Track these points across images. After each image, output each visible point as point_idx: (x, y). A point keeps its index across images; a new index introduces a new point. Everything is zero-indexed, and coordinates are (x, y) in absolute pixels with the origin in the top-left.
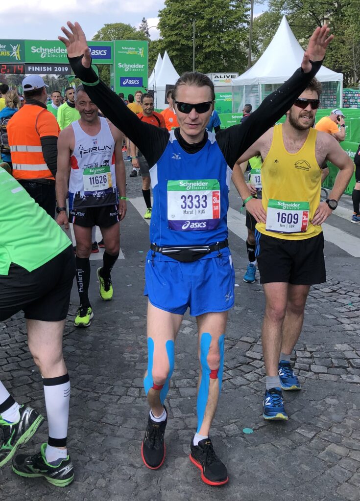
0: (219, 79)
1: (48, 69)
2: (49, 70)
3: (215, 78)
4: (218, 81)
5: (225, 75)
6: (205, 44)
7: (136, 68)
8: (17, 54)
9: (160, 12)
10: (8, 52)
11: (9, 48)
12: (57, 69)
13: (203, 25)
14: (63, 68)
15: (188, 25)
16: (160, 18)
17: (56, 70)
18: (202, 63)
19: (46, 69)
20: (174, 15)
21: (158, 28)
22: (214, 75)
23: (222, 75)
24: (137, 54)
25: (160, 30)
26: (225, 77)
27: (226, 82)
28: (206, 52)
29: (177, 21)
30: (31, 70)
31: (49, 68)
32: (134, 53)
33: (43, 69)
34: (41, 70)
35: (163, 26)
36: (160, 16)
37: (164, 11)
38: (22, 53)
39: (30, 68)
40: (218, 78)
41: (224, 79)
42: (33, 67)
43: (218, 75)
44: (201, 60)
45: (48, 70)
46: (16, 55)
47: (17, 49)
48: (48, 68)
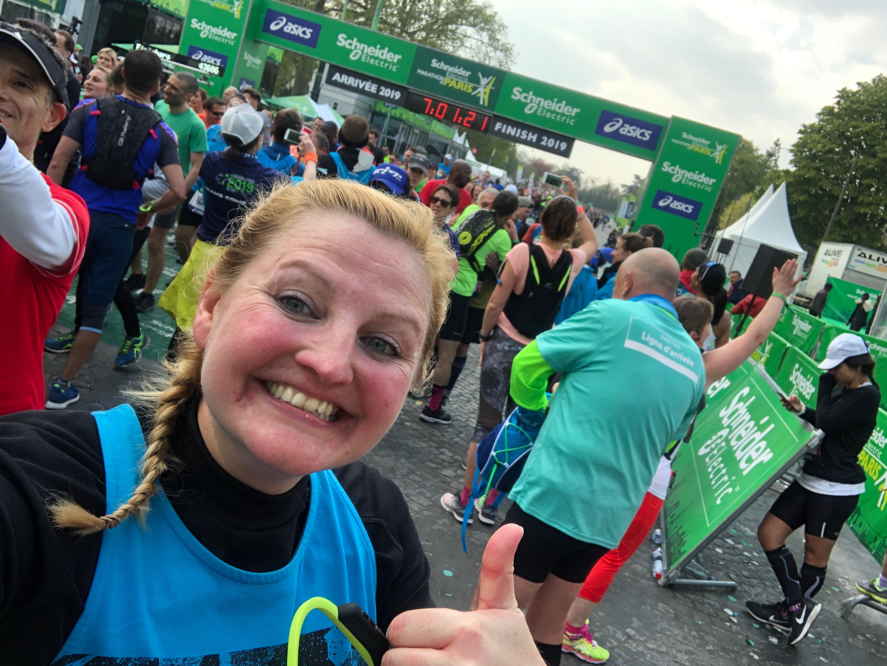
0: (867, 260)
1: (530, 136)
2: (532, 139)
3: (860, 255)
4: (863, 263)
5: (881, 257)
6: (860, 199)
7: (696, 181)
8: (485, 93)
9: (804, 126)
10: (471, 85)
11: (474, 79)
12: (547, 142)
13: (870, 167)
14: (558, 142)
15: (844, 159)
16: (800, 136)
17: (543, 143)
18: (845, 227)
19: (527, 135)
20: (824, 137)
21: (791, 151)
22: (859, 250)
23: (875, 255)
24: (709, 154)
25: (792, 154)
26: (878, 260)
27: (879, 269)
28: (860, 212)
29: (827, 148)
30: (500, 130)
31: (533, 135)
32: (705, 151)
33: (521, 134)
34: (518, 135)
35: (801, 149)
36: (800, 132)
37: (812, 126)
38: (494, 96)
39: (498, 126)
40: (865, 257)
41: (876, 263)
42: (505, 126)
43: (868, 253)
44: (844, 222)
45: (529, 139)
46: (482, 95)
47: (488, 84)
48: (531, 134)
